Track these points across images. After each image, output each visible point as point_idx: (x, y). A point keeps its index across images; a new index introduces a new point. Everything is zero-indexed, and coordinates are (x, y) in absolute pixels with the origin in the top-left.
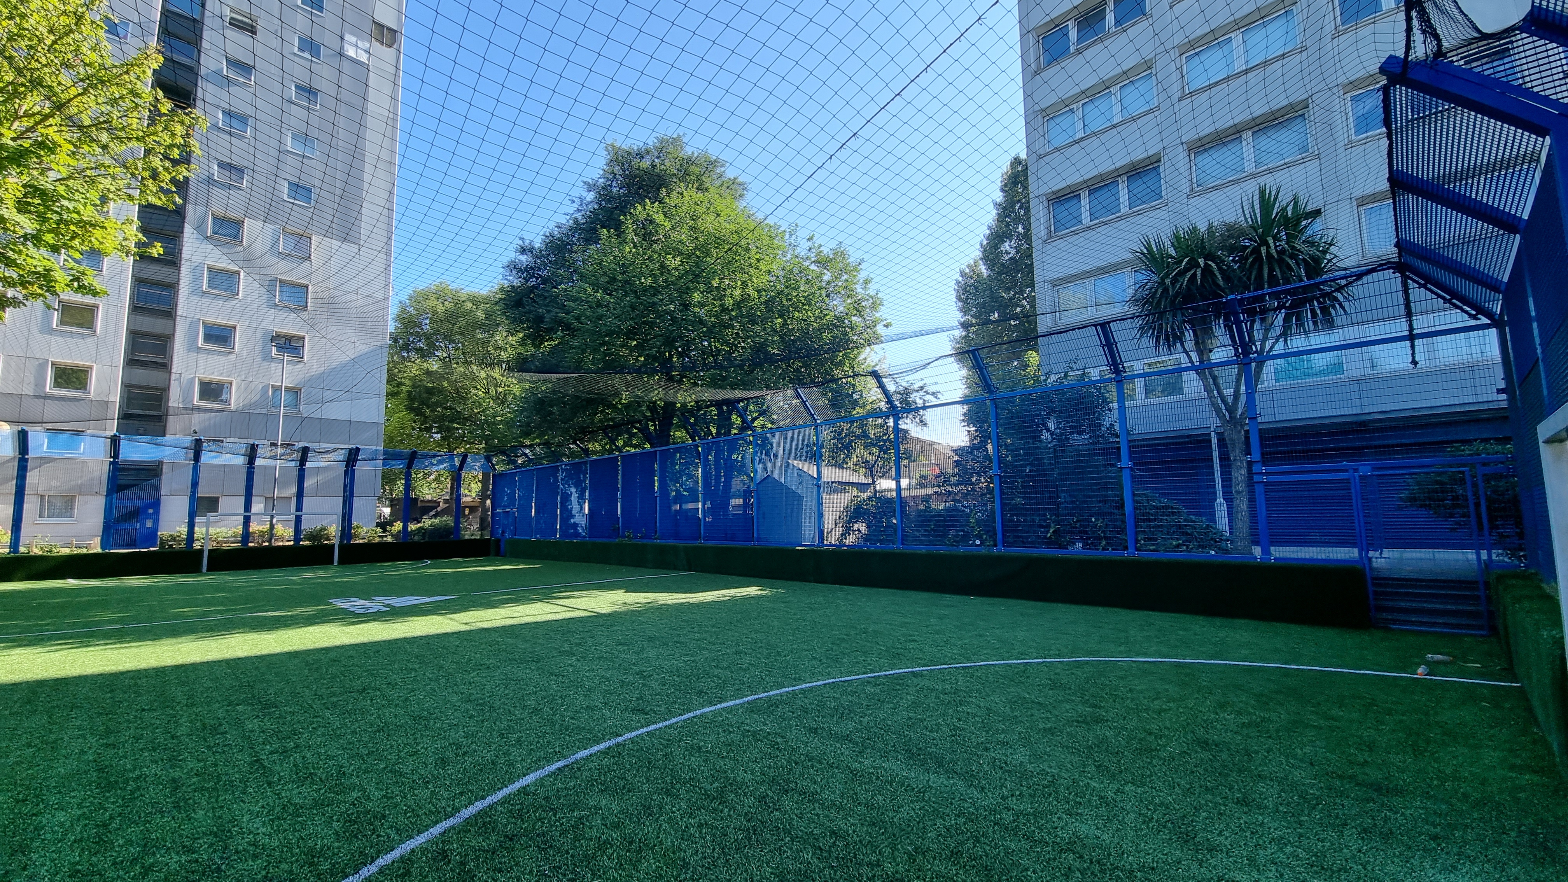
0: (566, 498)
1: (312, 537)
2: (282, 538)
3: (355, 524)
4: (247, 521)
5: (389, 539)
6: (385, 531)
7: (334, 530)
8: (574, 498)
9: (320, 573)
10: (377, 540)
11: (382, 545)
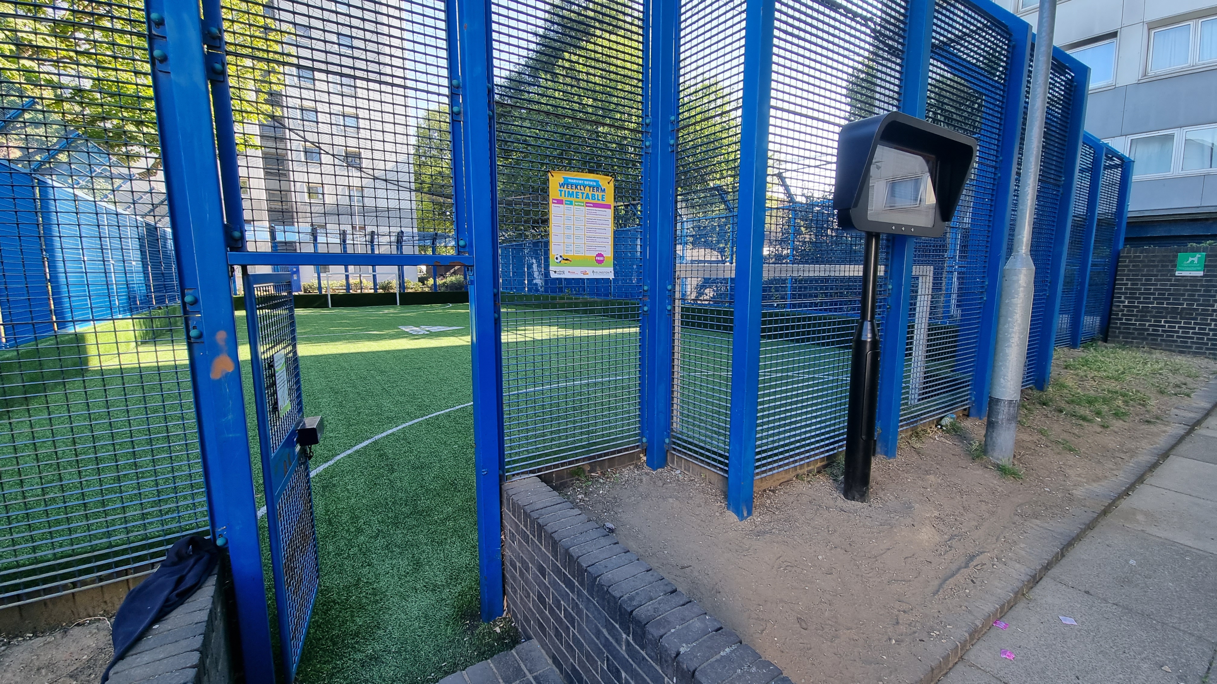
0: (530, 267)
1: (383, 288)
2: (367, 288)
3: (406, 279)
4: (347, 277)
5: (427, 290)
6: (424, 284)
7: (395, 283)
8: (535, 266)
9: (392, 310)
10: (420, 290)
11: (423, 294)
